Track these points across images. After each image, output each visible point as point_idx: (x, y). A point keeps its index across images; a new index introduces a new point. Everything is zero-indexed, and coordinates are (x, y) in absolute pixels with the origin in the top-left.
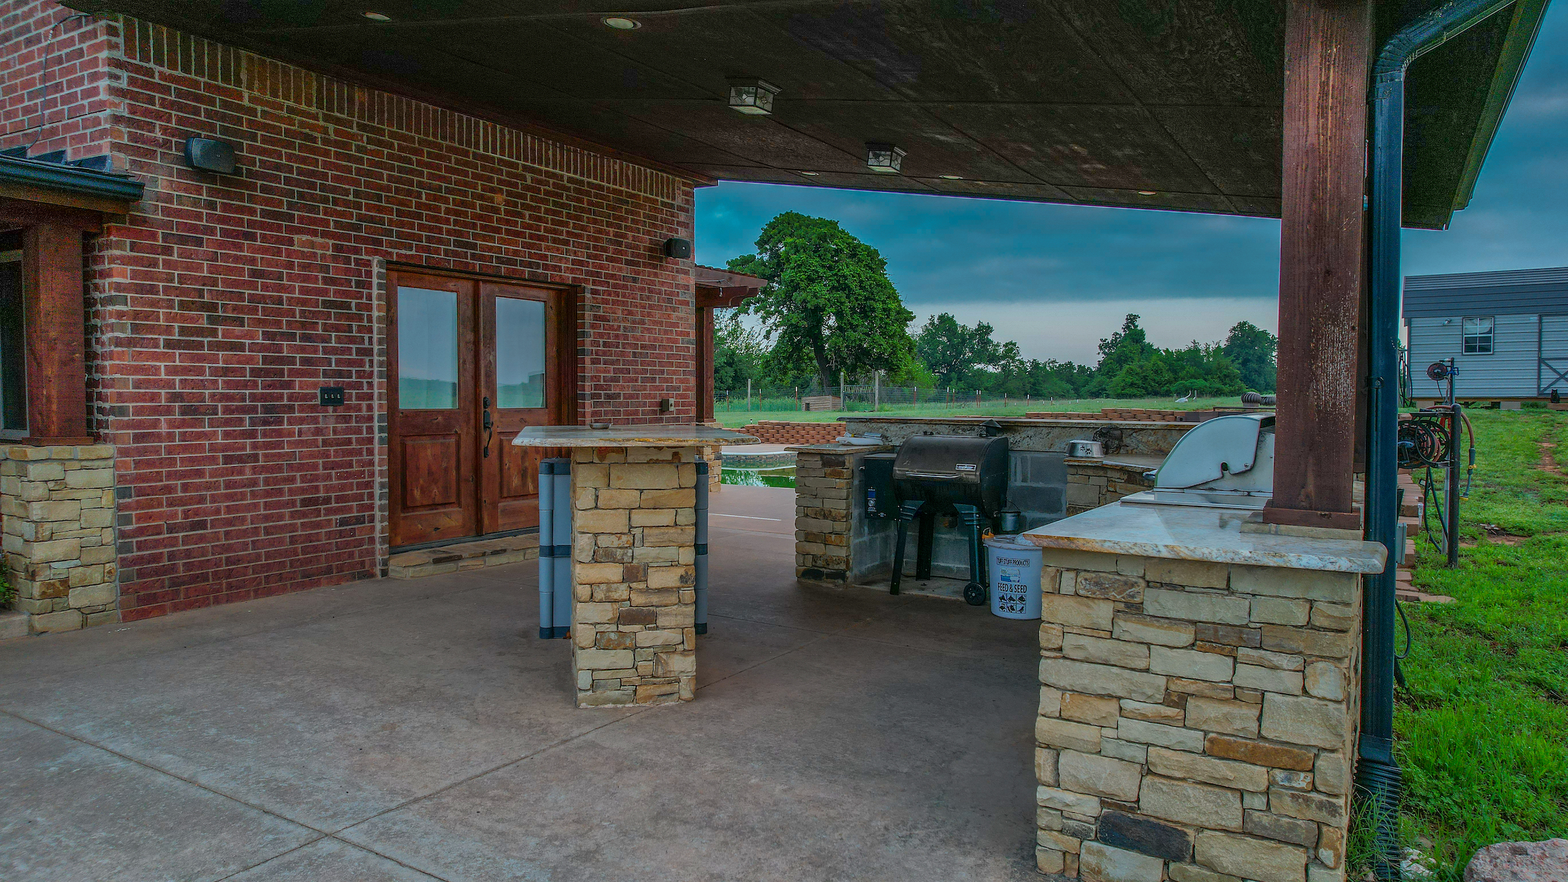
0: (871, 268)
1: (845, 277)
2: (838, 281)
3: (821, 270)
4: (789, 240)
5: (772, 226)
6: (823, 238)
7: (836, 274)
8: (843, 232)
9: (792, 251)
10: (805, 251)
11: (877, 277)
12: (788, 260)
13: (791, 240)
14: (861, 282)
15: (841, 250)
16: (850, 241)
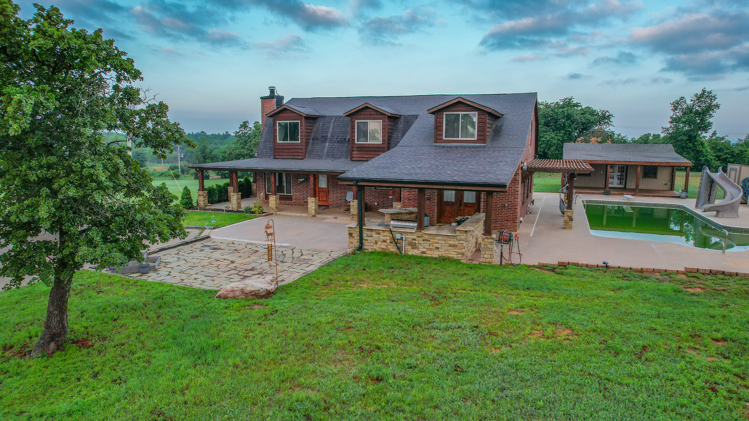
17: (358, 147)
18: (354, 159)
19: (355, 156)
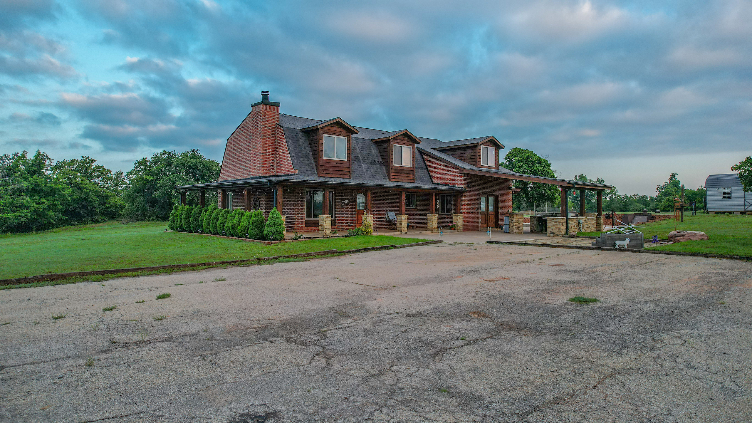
0: (545, 167)
1: (536, 170)
2: (533, 172)
3: (527, 168)
4: (516, 158)
5: (510, 153)
6: (528, 157)
7: (532, 170)
8: (535, 155)
9: (517, 162)
10: (522, 162)
11: (547, 170)
12: (516, 165)
13: (517, 158)
14: (542, 172)
15: (535, 161)
16: (538, 158)
17: (395, 169)
18: (392, 180)
19: (393, 177)
